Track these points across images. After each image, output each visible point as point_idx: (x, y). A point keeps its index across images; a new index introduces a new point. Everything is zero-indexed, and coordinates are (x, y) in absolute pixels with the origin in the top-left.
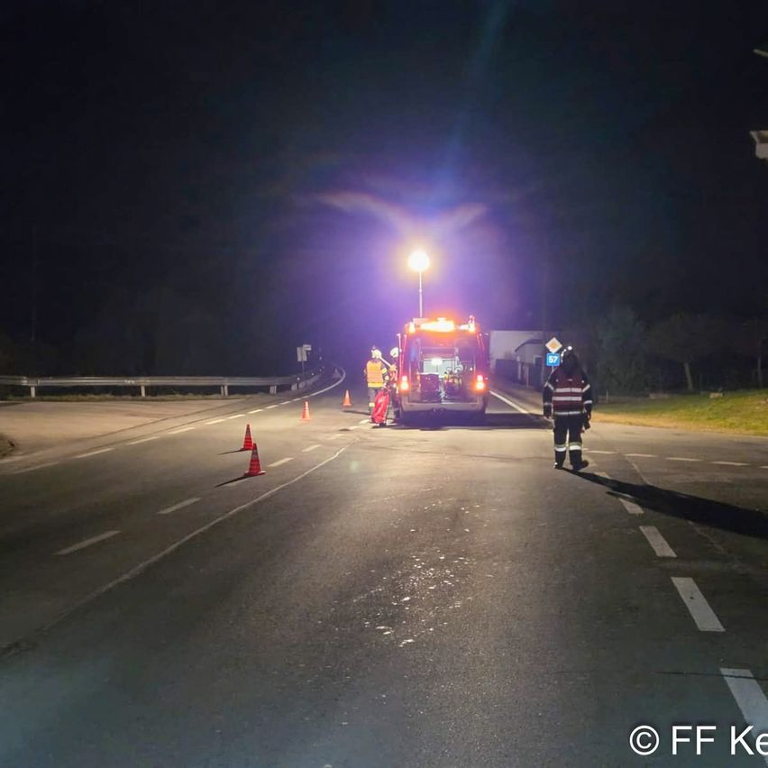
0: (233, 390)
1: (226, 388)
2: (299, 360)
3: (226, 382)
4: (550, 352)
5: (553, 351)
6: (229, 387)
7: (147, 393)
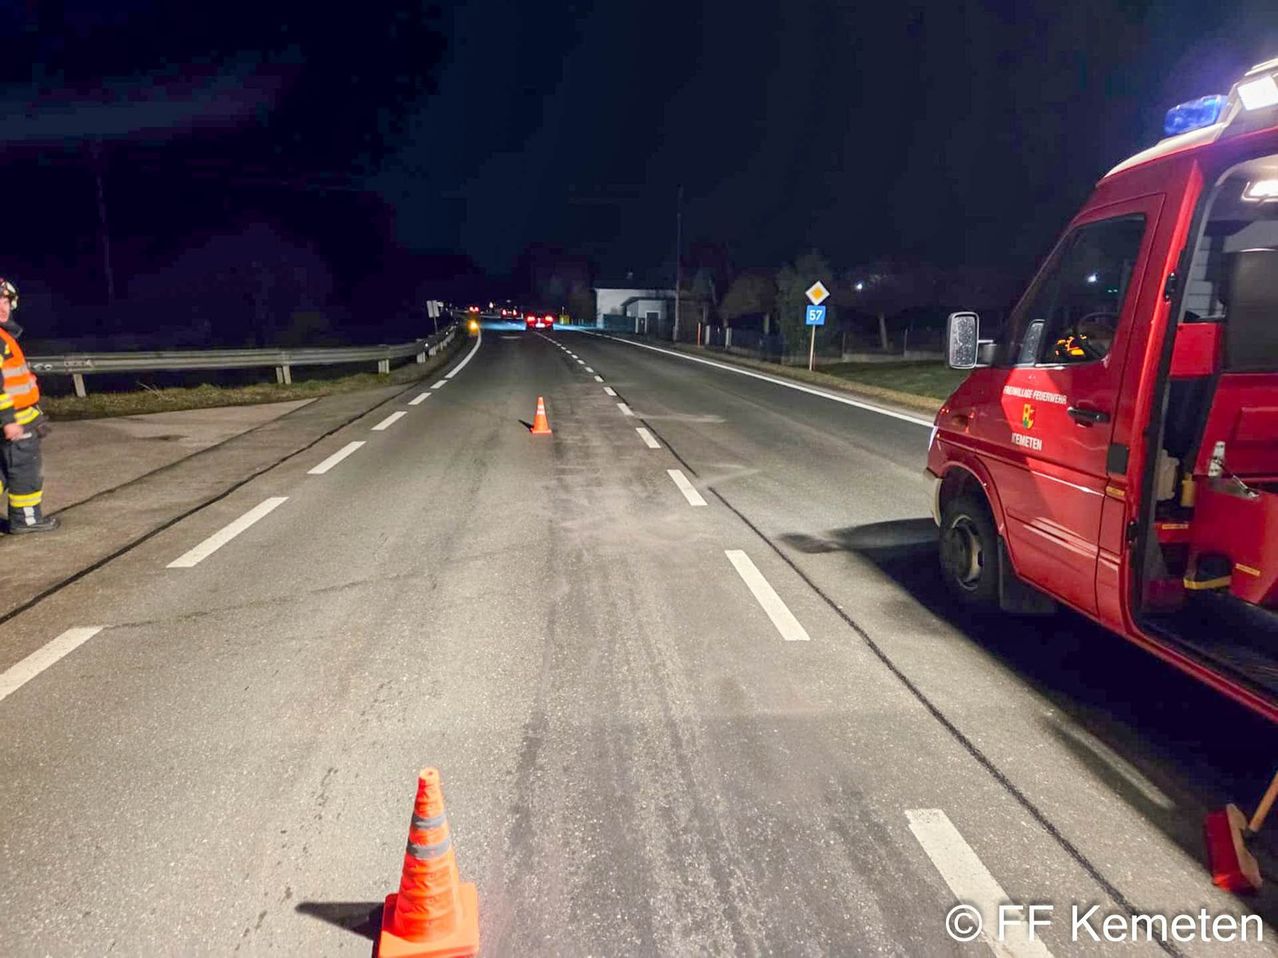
0: (300, 373)
1: (286, 370)
2: (431, 315)
3: (284, 360)
4: (812, 304)
5: (816, 302)
6: (293, 369)
7: (89, 390)
